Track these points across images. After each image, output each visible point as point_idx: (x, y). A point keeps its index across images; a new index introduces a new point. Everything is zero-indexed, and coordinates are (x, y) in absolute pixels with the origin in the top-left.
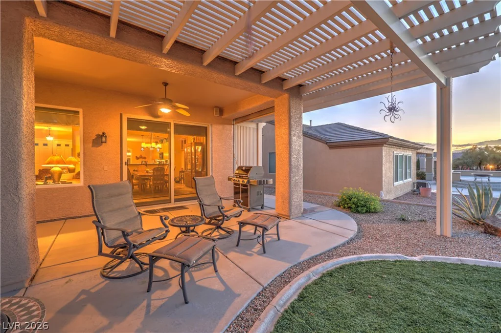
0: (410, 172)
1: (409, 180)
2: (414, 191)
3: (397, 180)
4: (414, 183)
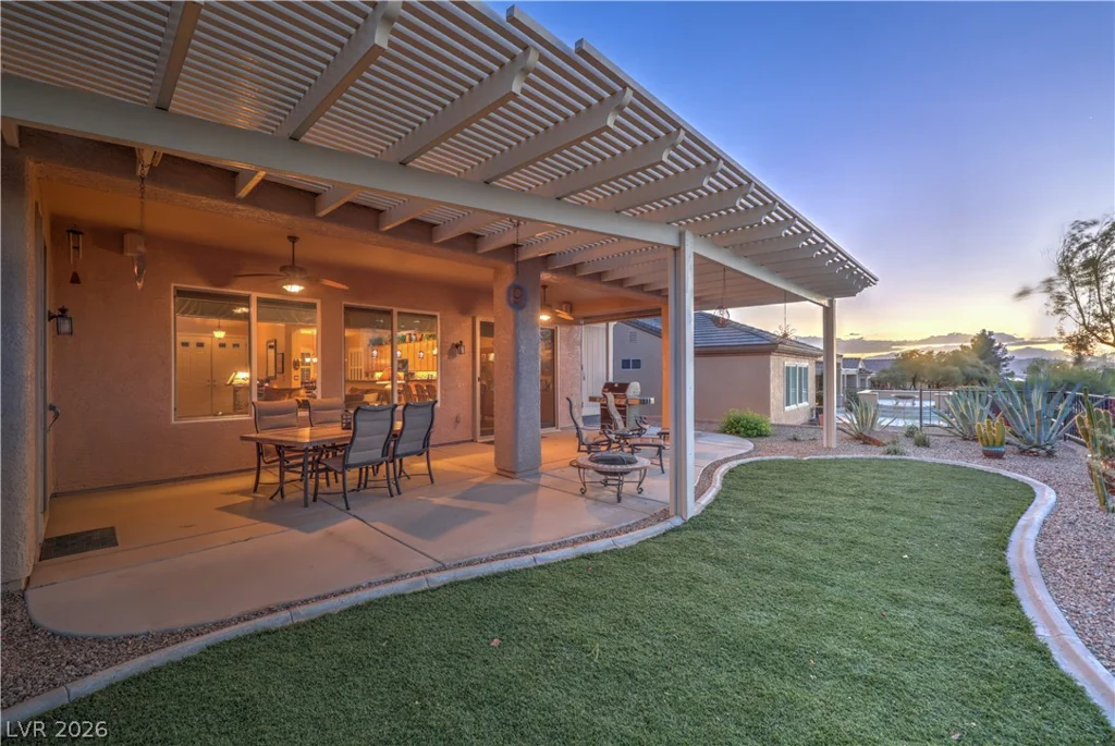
0: (807, 394)
1: (805, 404)
2: (812, 421)
3: (788, 404)
4: (812, 410)
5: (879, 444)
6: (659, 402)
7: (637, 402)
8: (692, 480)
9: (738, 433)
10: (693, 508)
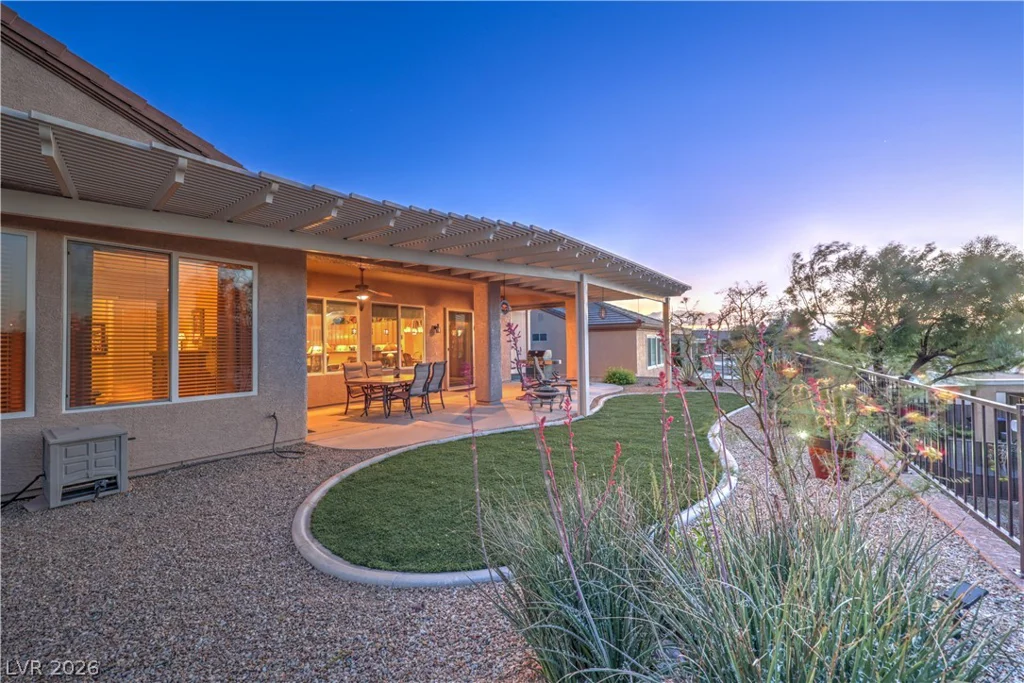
3: (650, 365)
5: (695, 385)
6: (564, 362)
7: (551, 363)
8: (588, 402)
9: (614, 382)
10: (589, 413)
